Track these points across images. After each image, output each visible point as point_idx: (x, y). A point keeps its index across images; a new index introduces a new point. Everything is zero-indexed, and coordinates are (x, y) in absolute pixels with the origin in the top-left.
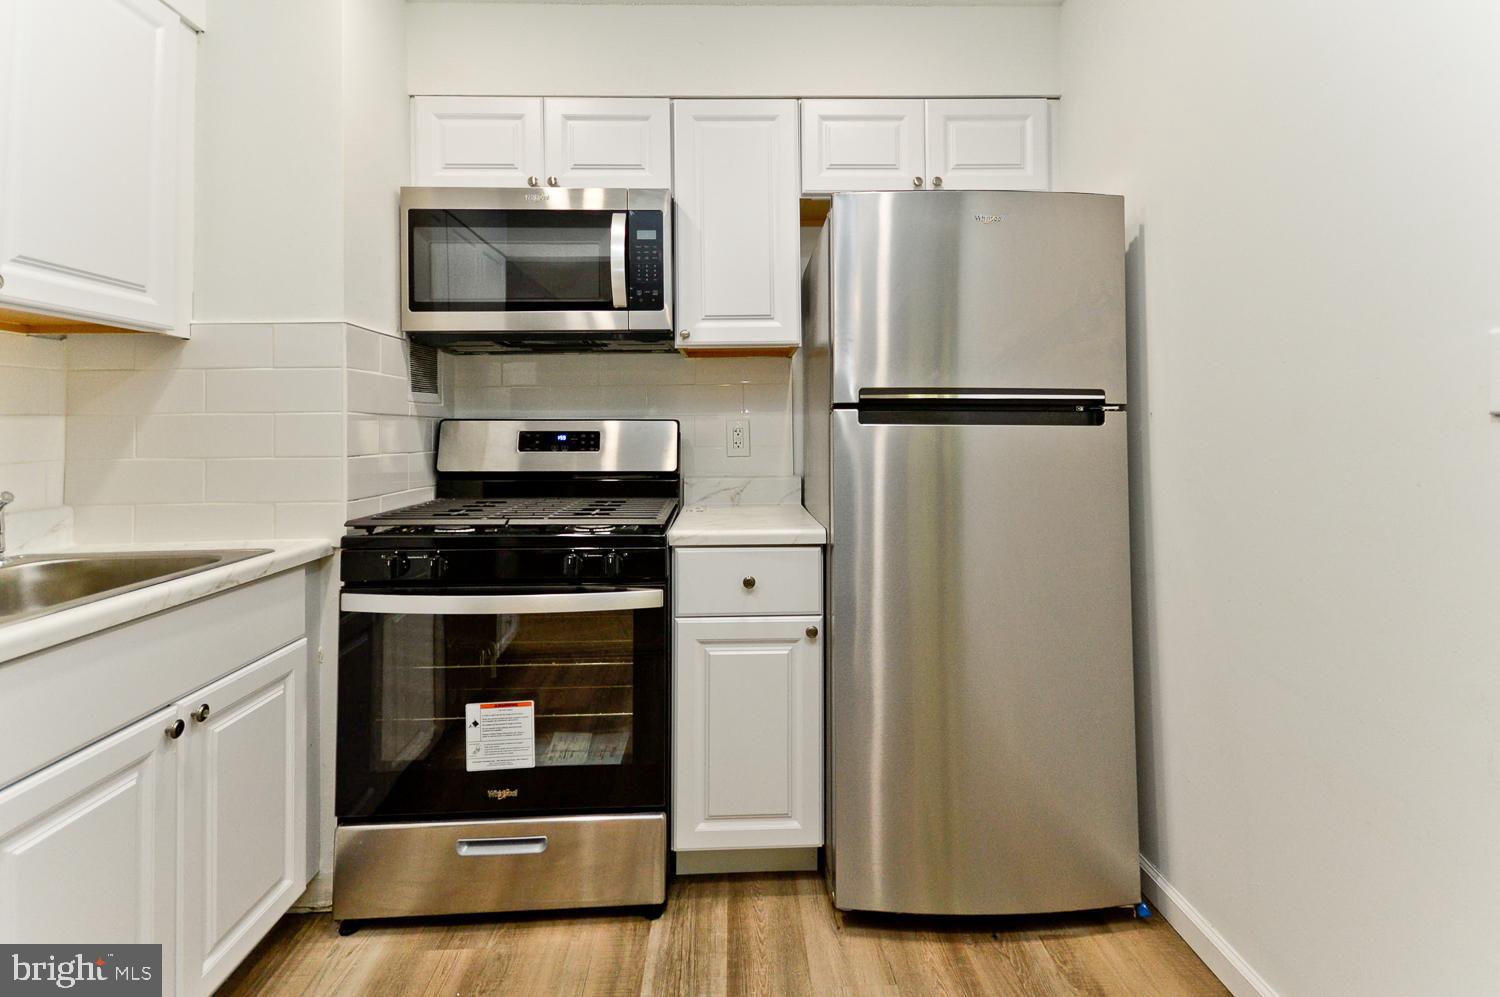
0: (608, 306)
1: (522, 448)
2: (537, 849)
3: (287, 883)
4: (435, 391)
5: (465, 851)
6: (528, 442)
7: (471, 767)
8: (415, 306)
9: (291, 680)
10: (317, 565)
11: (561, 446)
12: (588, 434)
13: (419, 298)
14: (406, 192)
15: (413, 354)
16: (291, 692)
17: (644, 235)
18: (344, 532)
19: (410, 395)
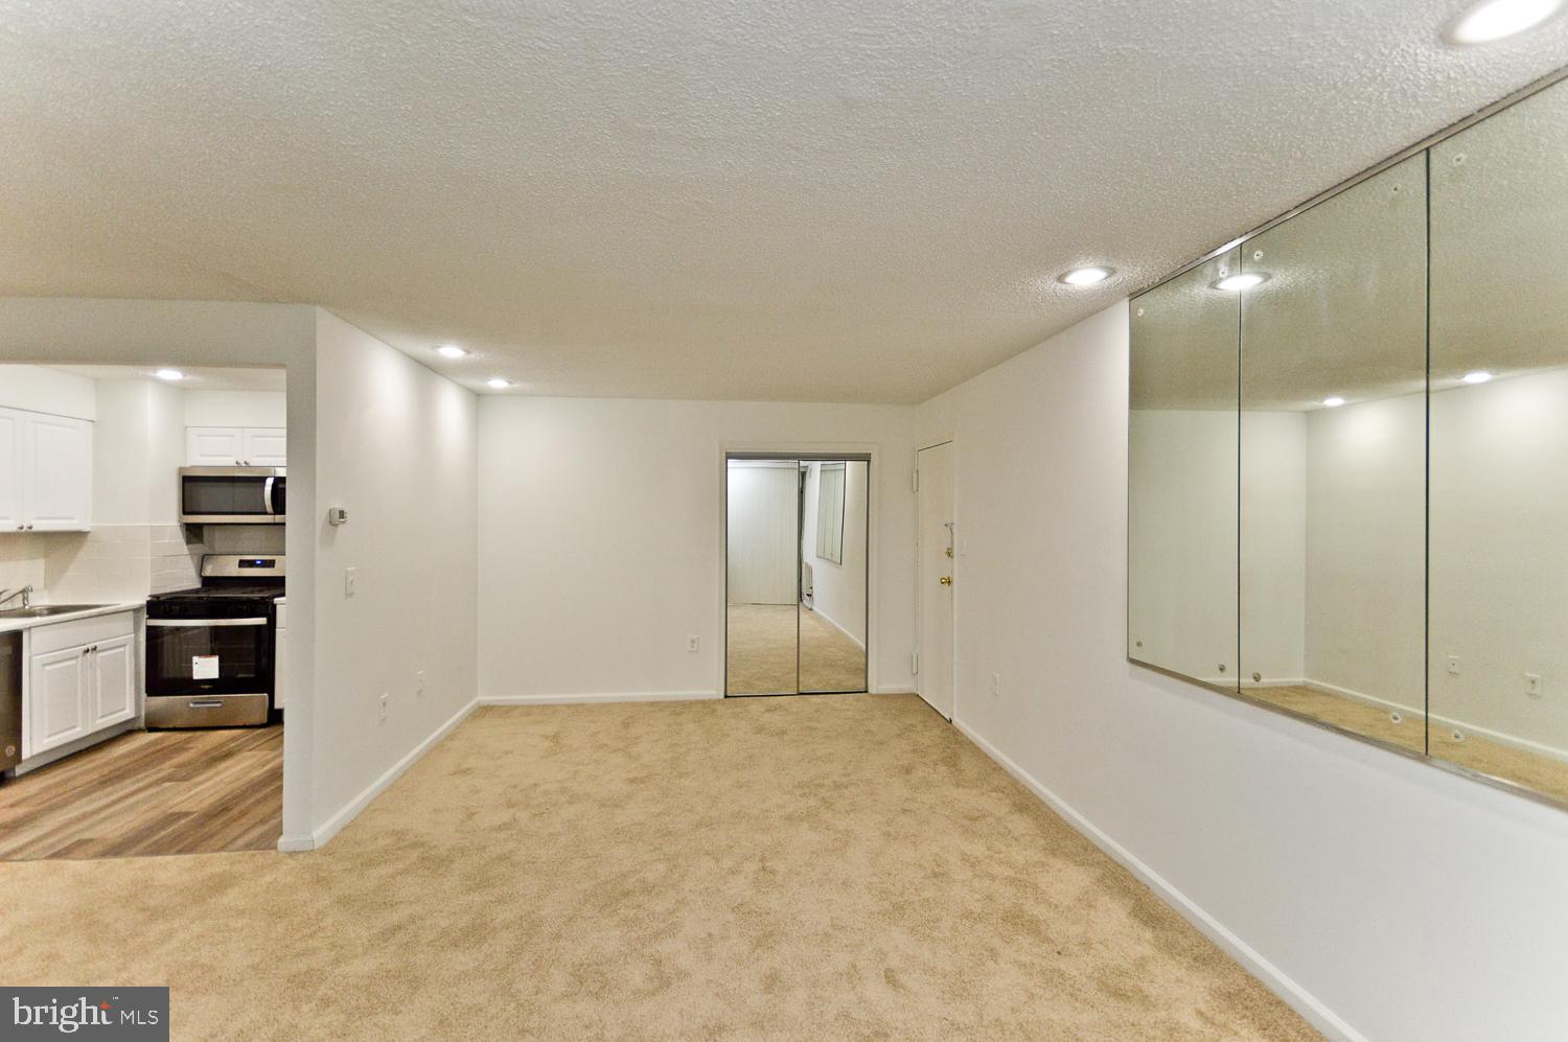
0: (266, 513)
1: (240, 566)
2: (219, 705)
3: (127, 711)
4: (202, 542)
5: (192, 705)
6: (242, 564)
7: (195, 677)
8: (185, 512)
9: (127, 647)
10: (136, 610)
11: (258, 566)
12: (270, 561)
13: (187, 510)
14: (181, 469)
15: (187, 530)
16: (128, 651)
17: (281, 486)
18: (149, 599)
19: (185, 546)
